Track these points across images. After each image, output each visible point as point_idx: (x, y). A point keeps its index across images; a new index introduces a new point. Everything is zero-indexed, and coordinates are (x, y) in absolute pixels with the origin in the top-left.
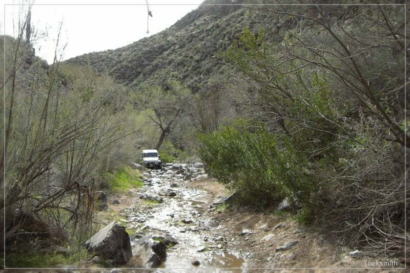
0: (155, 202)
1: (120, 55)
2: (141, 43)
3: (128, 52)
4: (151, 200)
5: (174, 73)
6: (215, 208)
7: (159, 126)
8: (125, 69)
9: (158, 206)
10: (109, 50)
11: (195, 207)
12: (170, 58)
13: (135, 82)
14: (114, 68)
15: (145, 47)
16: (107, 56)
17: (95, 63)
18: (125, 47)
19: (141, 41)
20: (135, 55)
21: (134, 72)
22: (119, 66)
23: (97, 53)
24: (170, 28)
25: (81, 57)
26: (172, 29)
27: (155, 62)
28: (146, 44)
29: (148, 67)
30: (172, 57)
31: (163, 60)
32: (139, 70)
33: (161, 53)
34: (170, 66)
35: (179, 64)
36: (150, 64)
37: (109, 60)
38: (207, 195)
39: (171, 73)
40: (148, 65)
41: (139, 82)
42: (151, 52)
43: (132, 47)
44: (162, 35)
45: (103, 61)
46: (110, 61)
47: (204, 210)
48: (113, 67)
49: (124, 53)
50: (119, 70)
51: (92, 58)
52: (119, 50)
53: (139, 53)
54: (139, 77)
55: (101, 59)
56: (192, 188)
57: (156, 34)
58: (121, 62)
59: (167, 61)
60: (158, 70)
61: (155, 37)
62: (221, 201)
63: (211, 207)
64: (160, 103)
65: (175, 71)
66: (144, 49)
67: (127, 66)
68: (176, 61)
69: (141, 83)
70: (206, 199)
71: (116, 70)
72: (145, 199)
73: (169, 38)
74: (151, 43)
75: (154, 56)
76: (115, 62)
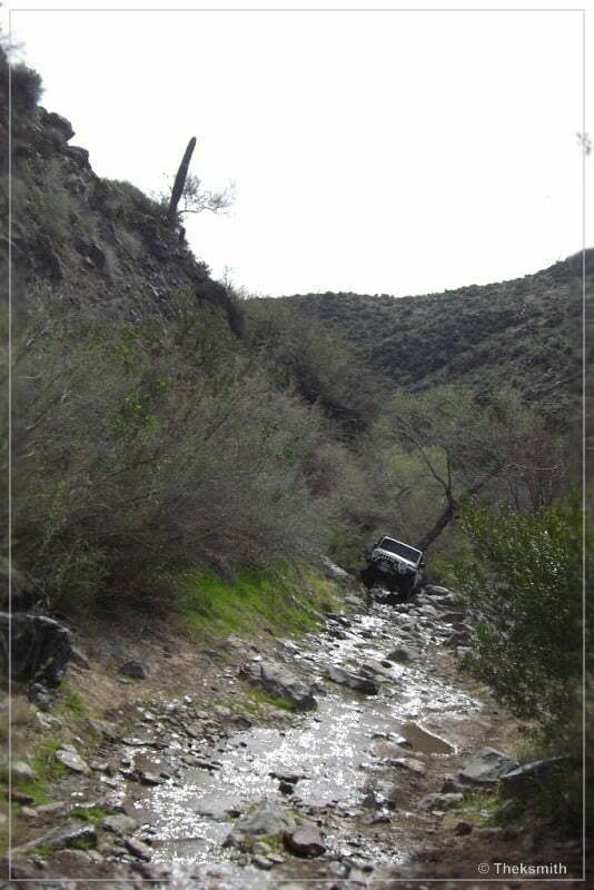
0: (280, 701)
1: (409, 313)
2: (462, 296)
3: (427, 311)
4: (270, 691)
5: (519, 379)
6: (459, 795)
7: (444, 491)
8: (412, 347)
9: (281, 719)
10: (385, 297)
11: (400, 765)
12: (521, 343)
13: (426, 382)
14: (387, 340)
15: (469, 306)
16: (378, 309)
17: (348, 319)
18: (424, 296)
19: (463, 291)
20: (441, 321)
21: (430, 357)
22: (399, 337)
23: (356, 298)
24: (536, 276)
25: (318, 296)
26: (540, 280)
27: (483, 346)
28: (472, 299)
29: (464, 354)
30: (526, 342)
31: (503, 344)
32: (442, 355)
33: (502, 329)
34: (512, 362)
35: (536, 361)
36: (471, 349)
37: (380, 318)
38: (477, 717)
39: (513, 378)
40: (465, 349)
41: (436, 383)
42: (479, 322)
43: (439, 301)
44: (513, 289)
45: (365, 317)
46: (382, 322)
47: (425, 784)
48: (385, 336)
49: (419, 311)
50: (397, 345)
51: (344, 306)
52: (407, 300)
53: (452, 317)
54: (439, 373)
55: (361, 313)
56: (445, 678)
57: (500, 282)
58: (406, 328)
59: (511, 350)
60: (486, 365)
61: (498, 291)
62: (490, 775)
63: (448, 788)
64: (459, 432)
65: (523, 375)
66: (465, 311)
67: (417, 340)
68: (530, 352)
69: (441, 386)
70: (462, 734)
71: (389, 343)
72: (254, 683)
73: (530, 298)
74: (485, 300)
75: (485, 333)
76: (392, 327)
